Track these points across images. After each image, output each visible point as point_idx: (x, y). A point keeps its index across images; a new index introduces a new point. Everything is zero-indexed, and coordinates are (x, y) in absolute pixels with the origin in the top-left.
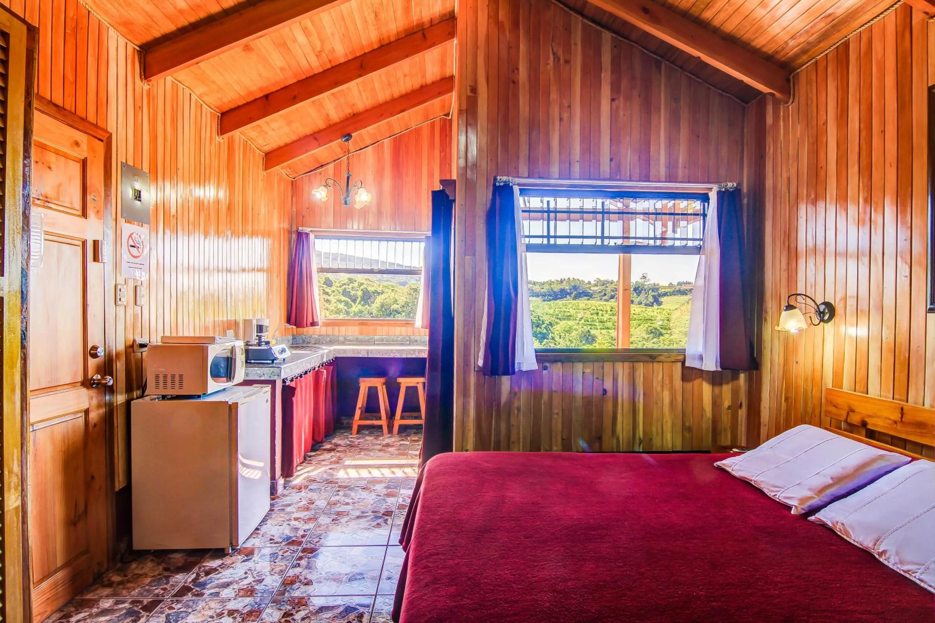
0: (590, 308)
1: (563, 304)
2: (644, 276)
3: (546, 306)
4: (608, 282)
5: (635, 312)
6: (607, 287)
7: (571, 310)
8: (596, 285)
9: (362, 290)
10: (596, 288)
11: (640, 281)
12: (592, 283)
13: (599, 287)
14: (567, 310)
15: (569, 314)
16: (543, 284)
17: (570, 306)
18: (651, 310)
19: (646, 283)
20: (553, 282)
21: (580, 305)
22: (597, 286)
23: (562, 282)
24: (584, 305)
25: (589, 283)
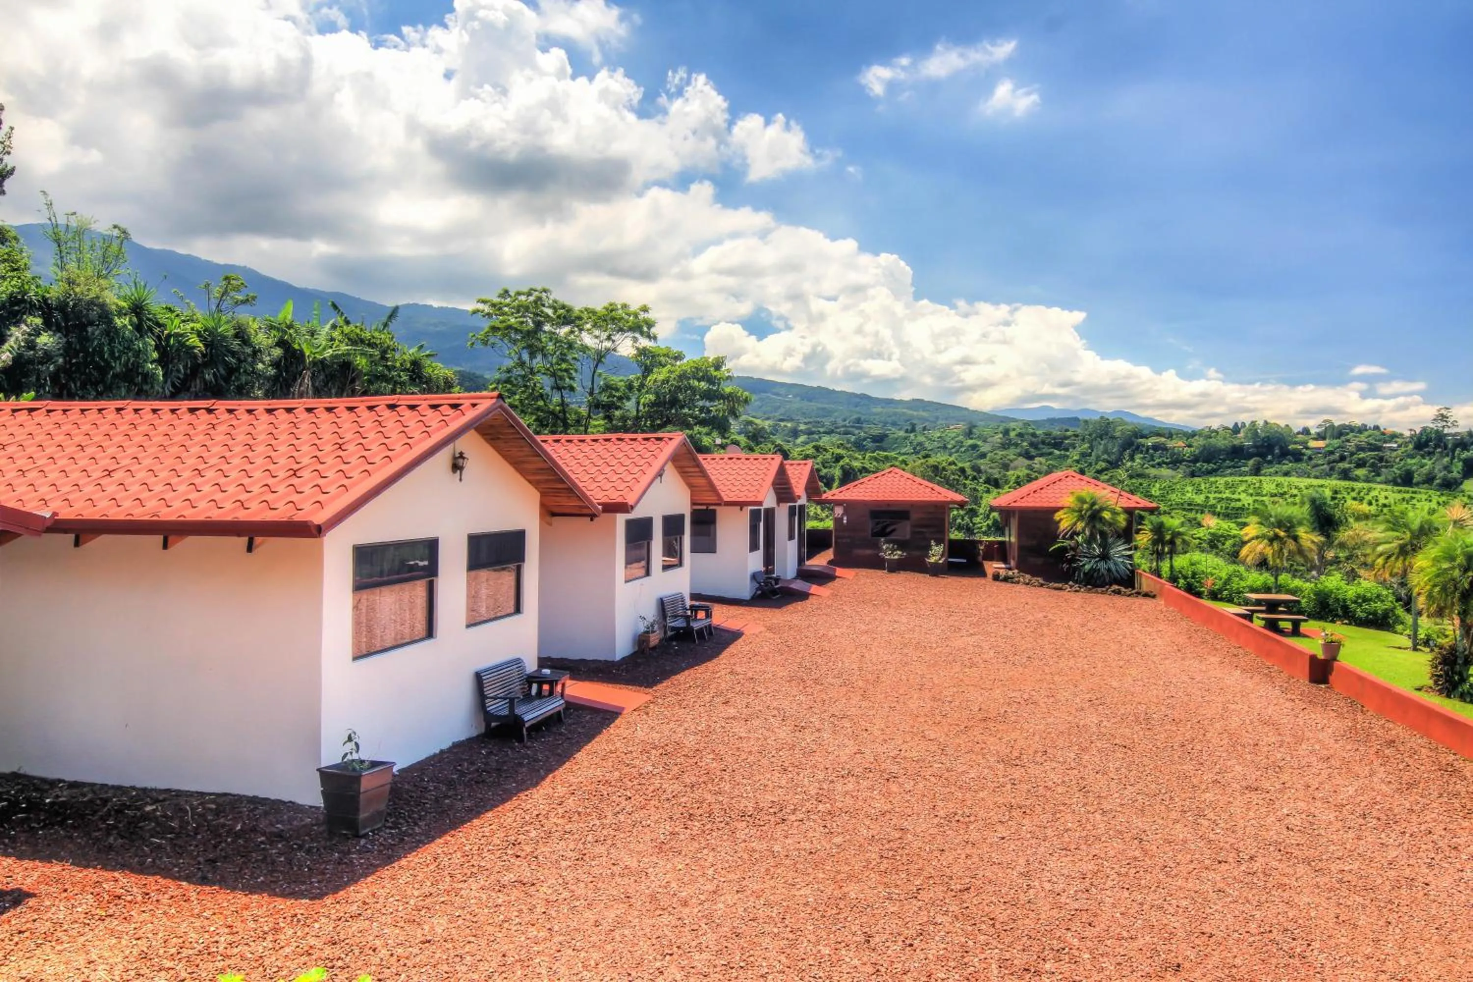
0: (1285, 493)
1: (1227, 483)
2: (1442, 415)
3: (1189, 488)
4: (1352, 429)
5: (1386, 502)
6: (1348, 441)
7: (1243, 496)
8: (1320, 437)
9: (842, 467)
10: (1321, 444)
11: (1431, 426)
12: (1313, 431)
13: (1327, 441)
14: (1236, 496)
15: (1239, 504)
16: (1193, 434)
17: (1242, 488)
18: (1424, 497)
19: (1446, 431)
20: (1217, 432)
21: (1265, 485)
22: (1324, 438)
23: (1236, 430)
24: (1273, 486)
25: (1306, 431)
